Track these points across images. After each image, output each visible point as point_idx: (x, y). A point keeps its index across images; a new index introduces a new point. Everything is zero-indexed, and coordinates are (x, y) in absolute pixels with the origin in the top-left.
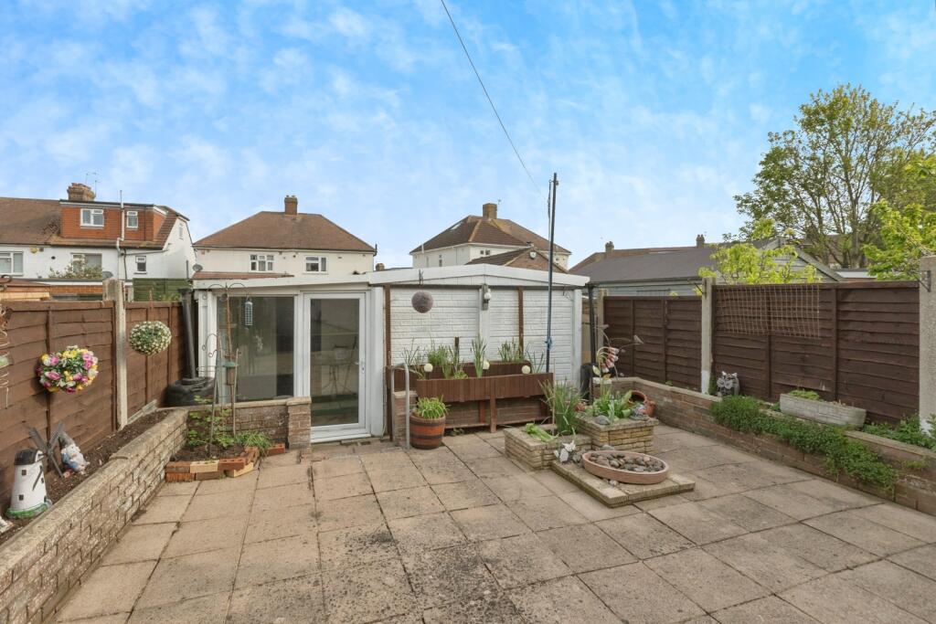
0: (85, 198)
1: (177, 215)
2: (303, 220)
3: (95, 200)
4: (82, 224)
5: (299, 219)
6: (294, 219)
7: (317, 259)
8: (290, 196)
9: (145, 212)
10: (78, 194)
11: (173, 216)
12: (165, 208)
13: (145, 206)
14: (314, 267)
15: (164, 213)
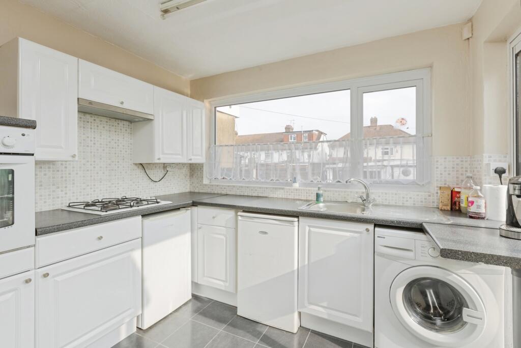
0: (291, 131)
1: (322, 133)
2: (380, 129)
3: (294, 131)
4: (290, 141)
5: (378, 129)
6: (376, 129)
7: (388, 149)
8: (373, 117)
9: (310, 133)
10: (288, 129)
11: (321, 133)
12: (317, 131)
13: (310, 131)
14: (386, 153)
15: (317, 133)
